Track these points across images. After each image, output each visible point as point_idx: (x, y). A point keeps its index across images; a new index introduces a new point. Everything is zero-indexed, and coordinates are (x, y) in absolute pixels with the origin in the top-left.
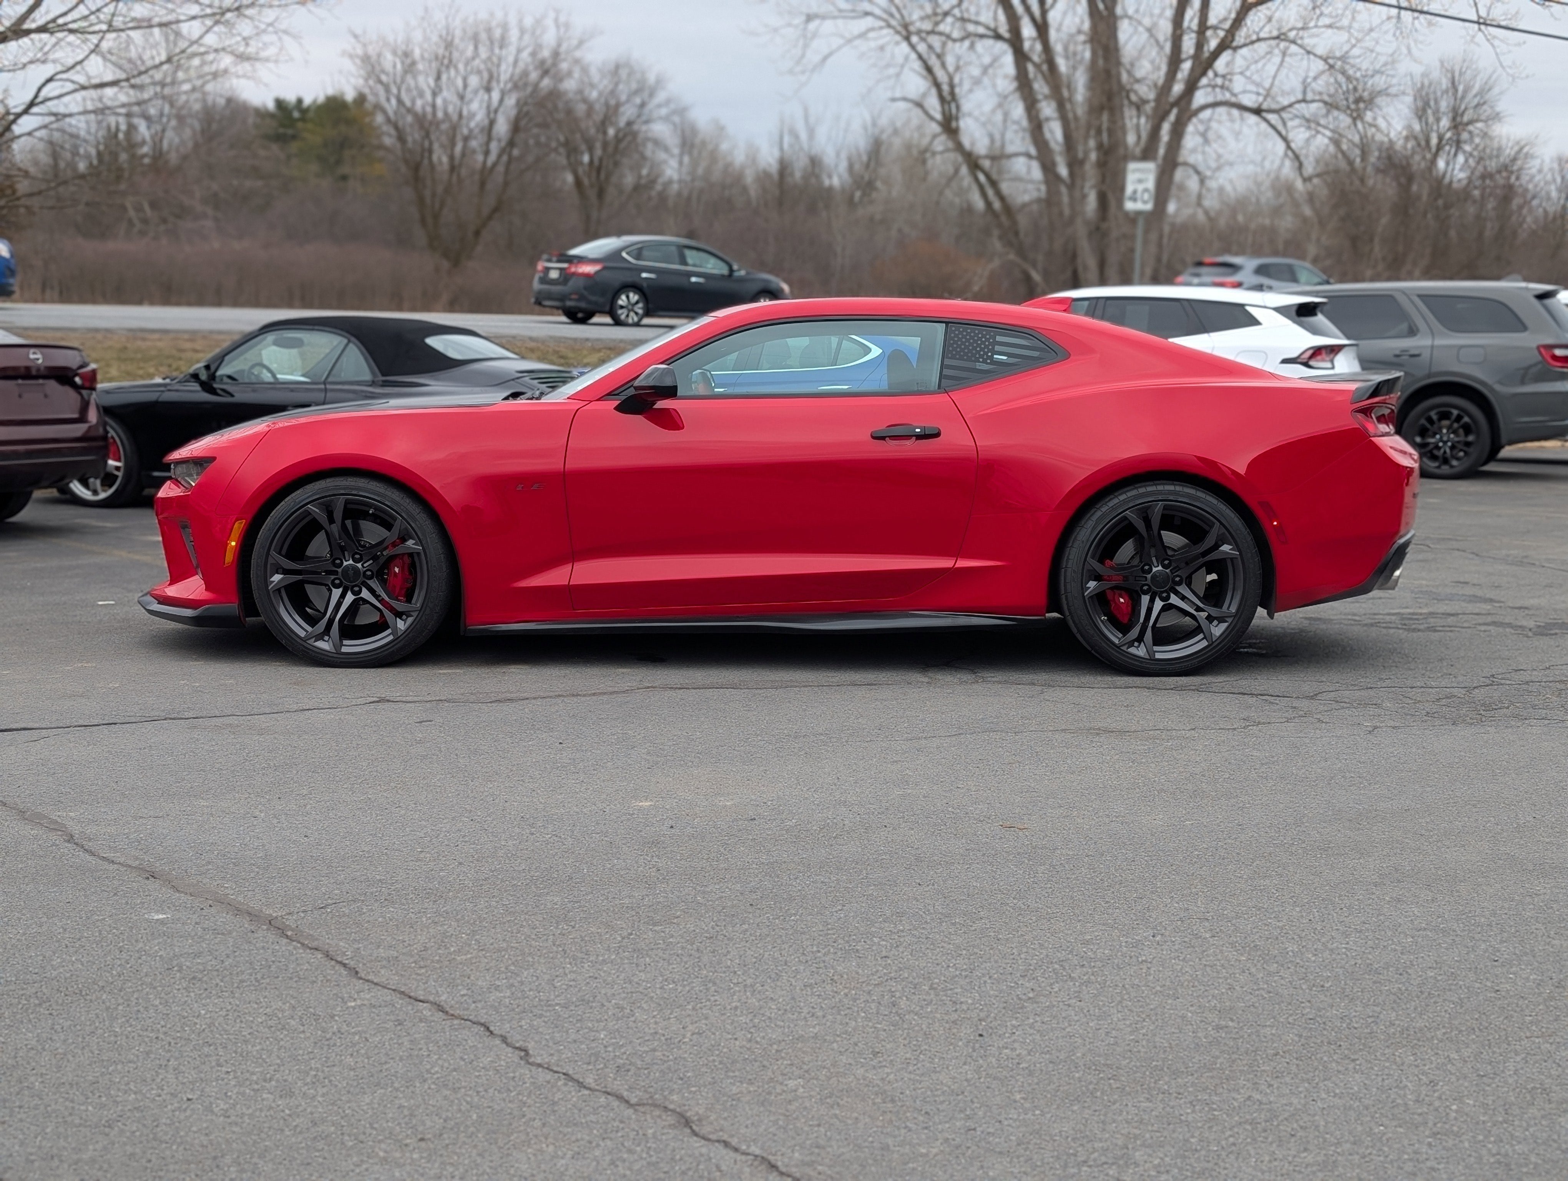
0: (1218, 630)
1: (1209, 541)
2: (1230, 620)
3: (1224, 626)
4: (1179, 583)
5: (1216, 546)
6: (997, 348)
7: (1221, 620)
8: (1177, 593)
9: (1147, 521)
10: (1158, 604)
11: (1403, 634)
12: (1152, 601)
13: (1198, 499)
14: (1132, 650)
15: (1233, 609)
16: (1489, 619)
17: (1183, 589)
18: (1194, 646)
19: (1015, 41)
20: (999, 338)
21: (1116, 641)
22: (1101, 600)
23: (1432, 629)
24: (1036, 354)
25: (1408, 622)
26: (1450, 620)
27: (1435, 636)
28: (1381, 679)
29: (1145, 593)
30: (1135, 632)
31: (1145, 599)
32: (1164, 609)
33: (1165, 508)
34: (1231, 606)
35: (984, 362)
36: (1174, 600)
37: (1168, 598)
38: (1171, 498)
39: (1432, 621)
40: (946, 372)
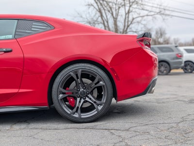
0: (100, 108)
1: (96, 81)
2: (103, 105)
3: (102, 106)
4: (88, 94)
5: (98, 82)
6: (33, 26)
7: (101, 105)
8: (88, 97)
9: (77, 75)
10: (82, 100)
11: (157, 104)
12: (81, 99)
13: (92, 68)
14: (74, 115)
15: (104, 101)
16: (177, 99)
17: (90, 96)
18: (93, 113)
19: (104, 24)
20: (34, 24)
21: (69, 113)
22: (65, 100)
23: (163, 103)
24: (45, 28)
25: (158, 101)
26: (168, 100)
27: (165, 105)
28: (150, 121)
29: (79, 97)
30: (75, 110)
31: (78, 99)
32: (84, 102)
33: (82, 71)
34: (104, 100)
35: (29, 30)
36: (87, 99)
37: (85, 99)
38: (83, 68)
39: (163, 100)
40: (16, 33)
